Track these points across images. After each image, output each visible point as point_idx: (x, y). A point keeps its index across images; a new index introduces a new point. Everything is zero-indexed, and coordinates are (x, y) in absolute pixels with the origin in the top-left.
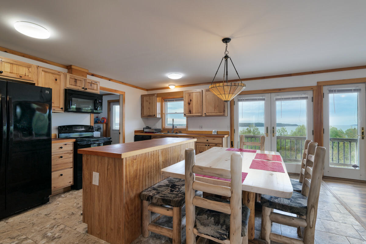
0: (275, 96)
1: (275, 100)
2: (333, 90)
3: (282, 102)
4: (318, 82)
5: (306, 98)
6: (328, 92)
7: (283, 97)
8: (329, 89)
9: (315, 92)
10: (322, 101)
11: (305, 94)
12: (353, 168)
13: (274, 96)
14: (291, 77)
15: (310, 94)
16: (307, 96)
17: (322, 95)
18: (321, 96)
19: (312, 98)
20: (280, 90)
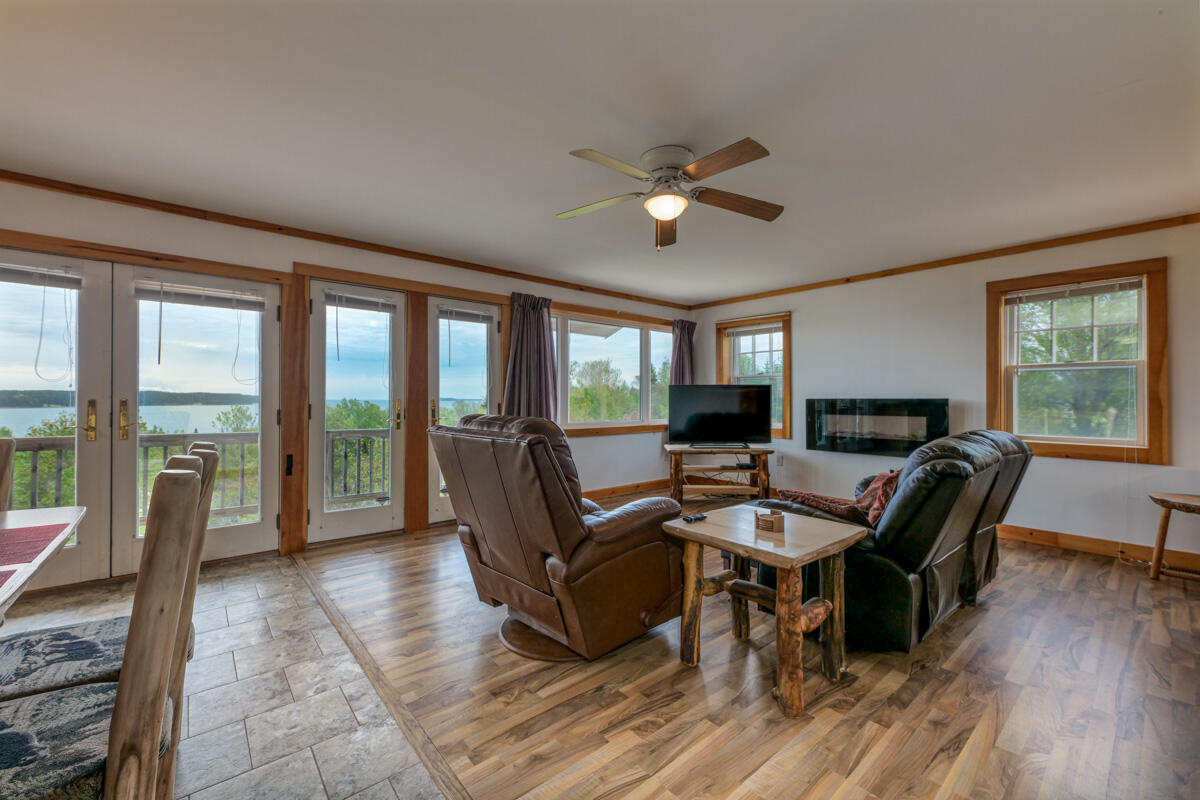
0: (134, 278)
1: (133, 292)
2: (335, 296)
3: (163, 304)
4: (296, 264)
5: (257, 305)
6: (323, 299)
7: (167, 287)
8: (327, 291)
9: (286, 289)
10: (306, 320)
11: (254, 292)
12: (376, 504)
13: (128, 276)
14: (204, 221)
15: (271, 295)
16: (260, 299)
17: (308, 305)
18: (304, 307)
19: (279, 308)
20: (157, 259)
